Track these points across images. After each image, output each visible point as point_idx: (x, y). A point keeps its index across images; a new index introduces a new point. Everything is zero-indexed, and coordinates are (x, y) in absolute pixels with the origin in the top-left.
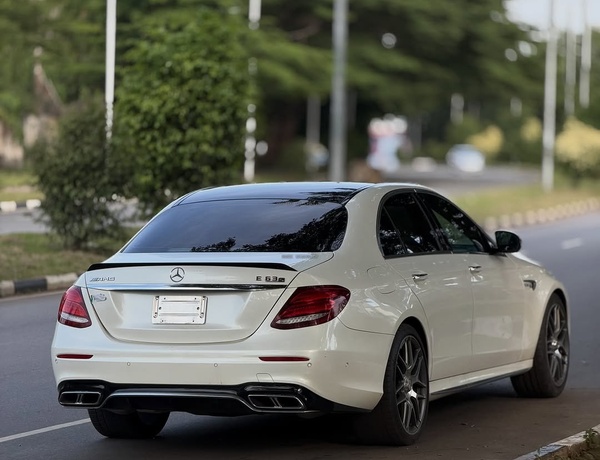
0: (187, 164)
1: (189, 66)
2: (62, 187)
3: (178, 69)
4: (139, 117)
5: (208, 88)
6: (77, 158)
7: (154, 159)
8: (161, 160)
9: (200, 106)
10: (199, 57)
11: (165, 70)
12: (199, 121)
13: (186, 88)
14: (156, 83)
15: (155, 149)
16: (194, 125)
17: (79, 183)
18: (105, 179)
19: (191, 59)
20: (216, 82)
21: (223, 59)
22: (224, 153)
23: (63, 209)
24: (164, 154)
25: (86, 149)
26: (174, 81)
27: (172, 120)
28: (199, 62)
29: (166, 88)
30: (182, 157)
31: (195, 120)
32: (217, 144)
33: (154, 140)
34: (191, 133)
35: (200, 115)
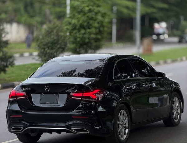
0: (87, 40)
1: (87, 9)
2: (44, 49)
3: (83, 10)
4: (71, 26)
5: (94, 16)
6: (49, 40)
7: (76, 39)
8: (78, 39)
9: (91, 22)
10: (90, 5)
11: (79, 10)
12: (90, 27)
13: (86, 16)
14: (76, 14)
15: (76, 36)
16: (89, 28)
17: (50, 48)
18: (59, 46)
19: (88, 6)
20: (96, 14)
21: (98, 6)
22: (99, 37)
23: (45, 56)
24: (79, 37)
25: (52, 36)
26: (82, 14)
27: (82, 27)
28: (91, 7)
29: (80, 16)
30: (85, 38)
31: (89, 26)
32: (96, 34)
33: (76, 33)
34: (88, 30)
35: (91, 25)
